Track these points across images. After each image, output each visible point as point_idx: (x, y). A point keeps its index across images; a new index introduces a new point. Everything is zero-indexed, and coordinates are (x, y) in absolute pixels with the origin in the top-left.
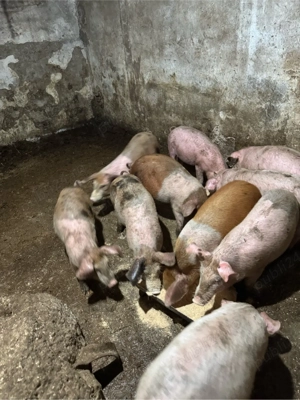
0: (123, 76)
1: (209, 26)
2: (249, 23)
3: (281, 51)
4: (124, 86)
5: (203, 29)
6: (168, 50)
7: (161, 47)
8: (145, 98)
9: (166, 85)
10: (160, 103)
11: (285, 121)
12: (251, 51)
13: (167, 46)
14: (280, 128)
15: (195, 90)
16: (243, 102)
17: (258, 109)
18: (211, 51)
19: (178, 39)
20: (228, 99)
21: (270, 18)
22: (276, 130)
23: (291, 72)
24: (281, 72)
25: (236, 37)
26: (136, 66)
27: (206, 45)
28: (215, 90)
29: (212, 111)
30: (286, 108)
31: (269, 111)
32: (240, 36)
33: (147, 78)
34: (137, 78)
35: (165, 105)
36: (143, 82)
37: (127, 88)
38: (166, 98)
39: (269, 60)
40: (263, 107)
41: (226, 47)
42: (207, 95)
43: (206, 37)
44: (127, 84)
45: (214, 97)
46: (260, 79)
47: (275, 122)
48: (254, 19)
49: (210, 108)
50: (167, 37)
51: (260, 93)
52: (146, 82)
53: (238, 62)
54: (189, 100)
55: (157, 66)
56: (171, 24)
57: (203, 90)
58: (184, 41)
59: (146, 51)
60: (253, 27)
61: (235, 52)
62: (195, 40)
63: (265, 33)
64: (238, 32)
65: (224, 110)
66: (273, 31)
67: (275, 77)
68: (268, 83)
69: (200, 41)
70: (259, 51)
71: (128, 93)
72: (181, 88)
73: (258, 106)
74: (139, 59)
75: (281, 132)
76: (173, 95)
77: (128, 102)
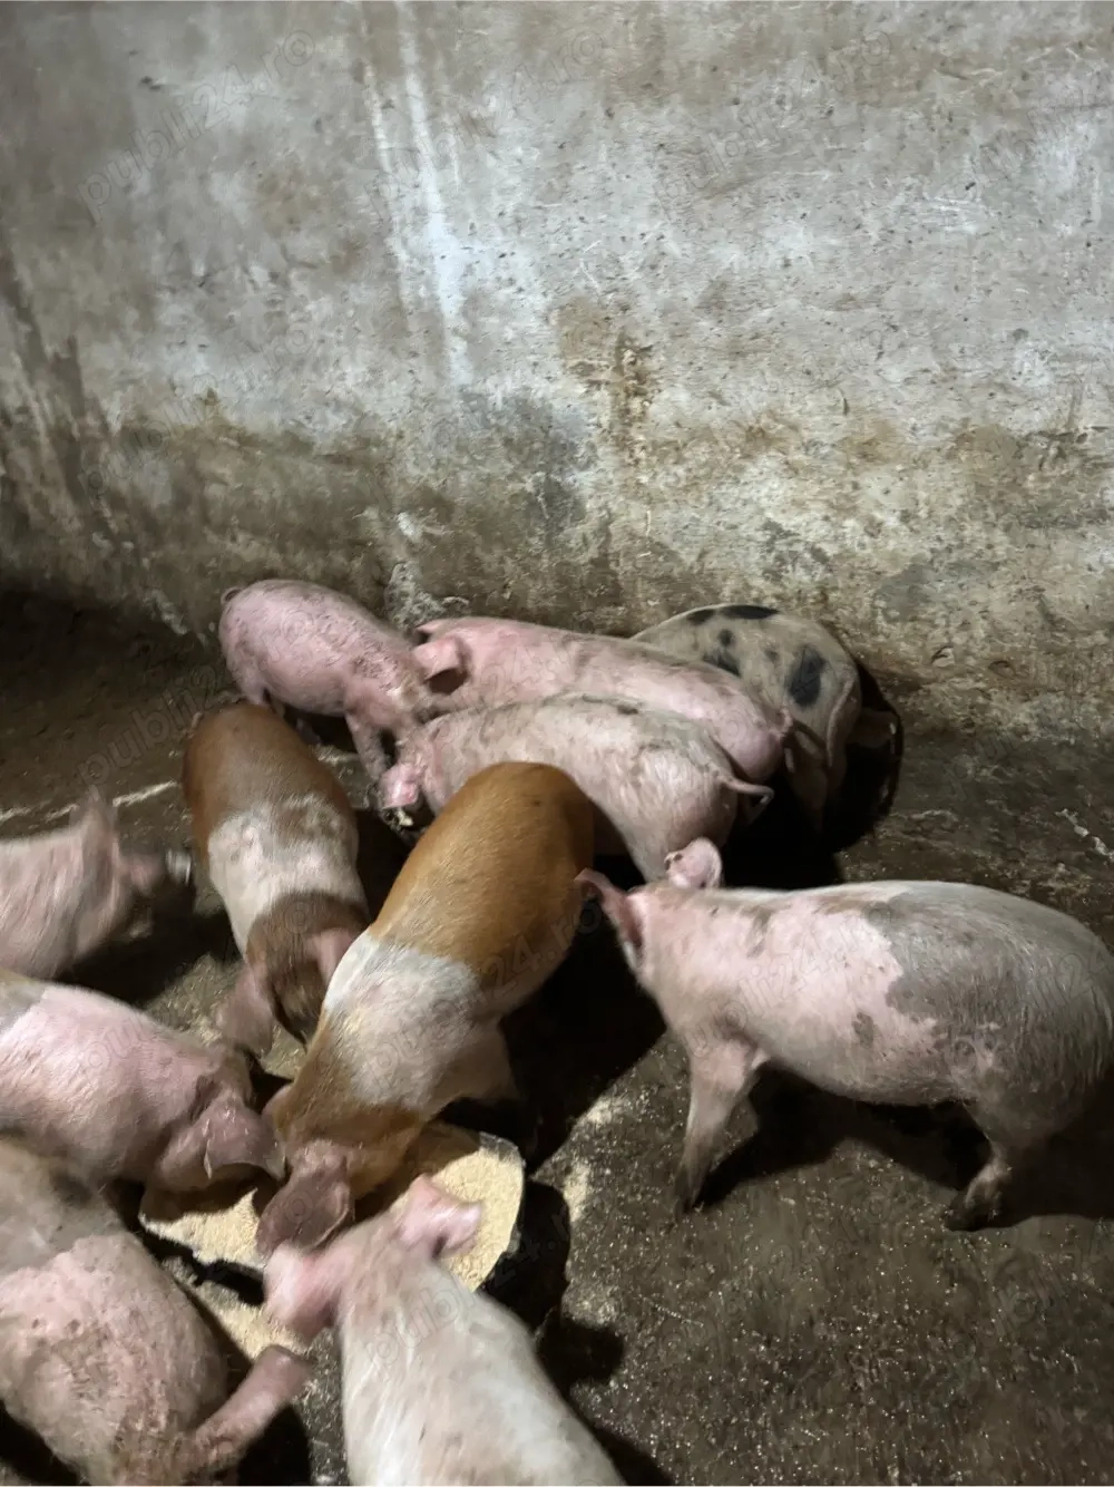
0: (24, 410)
1: (293, 222)
2: (421, 213)
3: (538, 301)
4: (33, 447)
5: (276, 233)
6: (172, 310)
7: (145, 300)
8: (123, 487)
9: (192, 434)
10: (182, 499)
11: (604, 530)
12: (450, 305)
13: (165, 296)
14: (593, 552)
15: (298, 444)
16: (464, 478)
17: (514, 497)
18: (320, 307)
19: (199, 270)
20: (414, 470)
21: (481, 197)
22: (584, 558)
23: (584, 371)
24: (555, 367)
25: (390, 258)
26: (66, 371)
27: (300, 288)
28: (365, 442)
29: (371, 513)
30: (597, 486)
31: (549, 499)
32: (403, 256)
33: (116, 412)
34: (80, 412)
35: (204, 505)
36: (105, 427)
37: (47, 451)
38: (201, 480)
39: (510, 334)
40: (529, 487)
41: (364, 295)
42: (340, 459)
43: (292, 262)
44: (44, 440)
45: (366, 464)
46: (497, 398)
47: (575, 533)
48: (434, 201)
49: (363, 505)
50: (157, 263)
51: (508, 442)
52: (116, 426)
53: (417, 341)
54: (286, 479)
55: (142, 367)
56: (161, 219)
57: (323, 444)
58: (220, 277)
59: (89, 316)
60: (437, 227)
61: (397, 309)
62: (259, 273)
63: (477, 247)
64: (394, 243)
65: (410, 507)
66: (499, 238)
67: (540, 389)
68: (523, 408)
69: (274, 277)
70: (474, 302)
71: (55, 473)
72: (246, 441)
73: (513, 487)
74: (72, 345)
75: (601, 562)
76: (224, 469)
77: (63, 505)
